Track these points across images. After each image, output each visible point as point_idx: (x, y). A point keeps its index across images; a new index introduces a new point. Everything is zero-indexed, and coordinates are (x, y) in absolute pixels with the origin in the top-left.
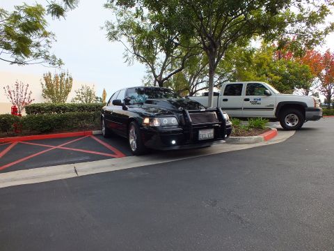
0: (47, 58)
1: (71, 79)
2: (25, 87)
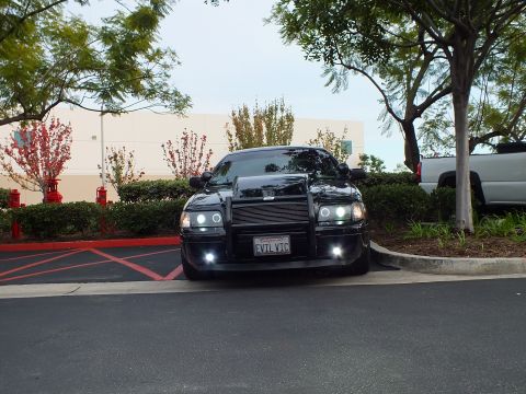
0: (165, 96)
1: (290, 119)
2: (199, 142)
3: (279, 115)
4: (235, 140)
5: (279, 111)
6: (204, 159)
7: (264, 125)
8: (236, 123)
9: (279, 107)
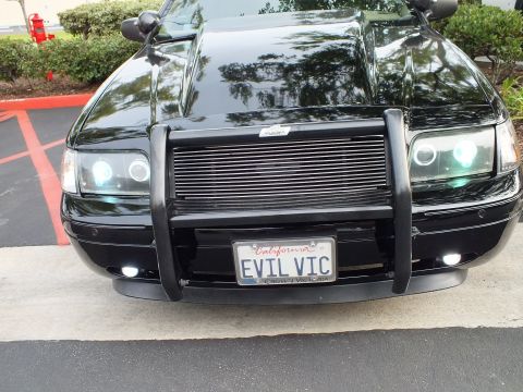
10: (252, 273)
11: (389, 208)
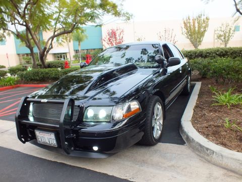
1: (208, 19)
3: (203, 18)
4: (184, 30)
5: (203, 16)
6: (173, 38)
7: (196, 22)
8: (184, 23)
9: (203, 14)
10: (40, 140)
11: (58, 126)
